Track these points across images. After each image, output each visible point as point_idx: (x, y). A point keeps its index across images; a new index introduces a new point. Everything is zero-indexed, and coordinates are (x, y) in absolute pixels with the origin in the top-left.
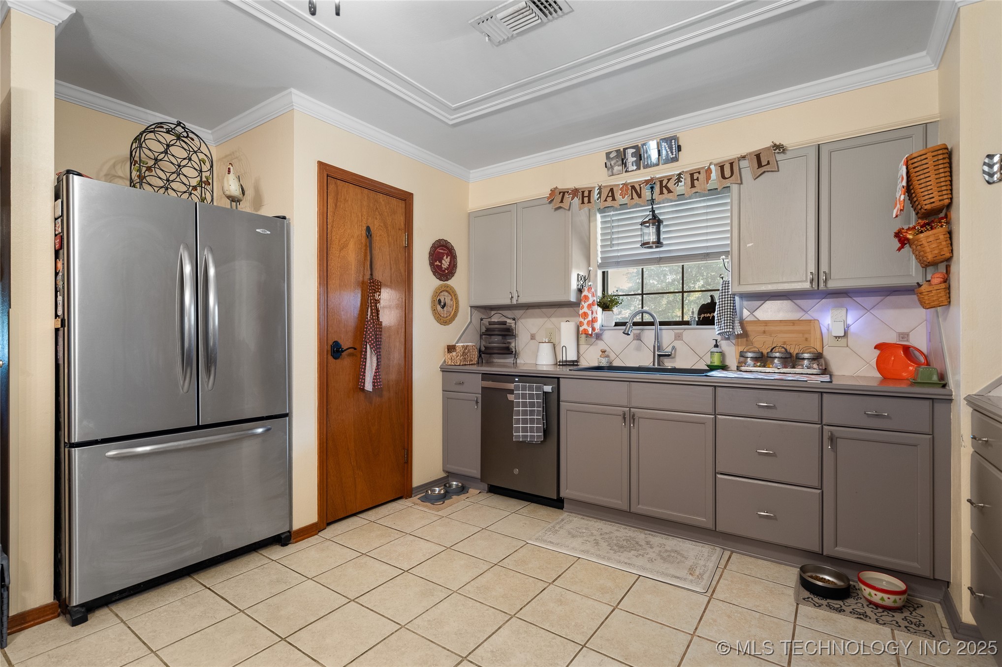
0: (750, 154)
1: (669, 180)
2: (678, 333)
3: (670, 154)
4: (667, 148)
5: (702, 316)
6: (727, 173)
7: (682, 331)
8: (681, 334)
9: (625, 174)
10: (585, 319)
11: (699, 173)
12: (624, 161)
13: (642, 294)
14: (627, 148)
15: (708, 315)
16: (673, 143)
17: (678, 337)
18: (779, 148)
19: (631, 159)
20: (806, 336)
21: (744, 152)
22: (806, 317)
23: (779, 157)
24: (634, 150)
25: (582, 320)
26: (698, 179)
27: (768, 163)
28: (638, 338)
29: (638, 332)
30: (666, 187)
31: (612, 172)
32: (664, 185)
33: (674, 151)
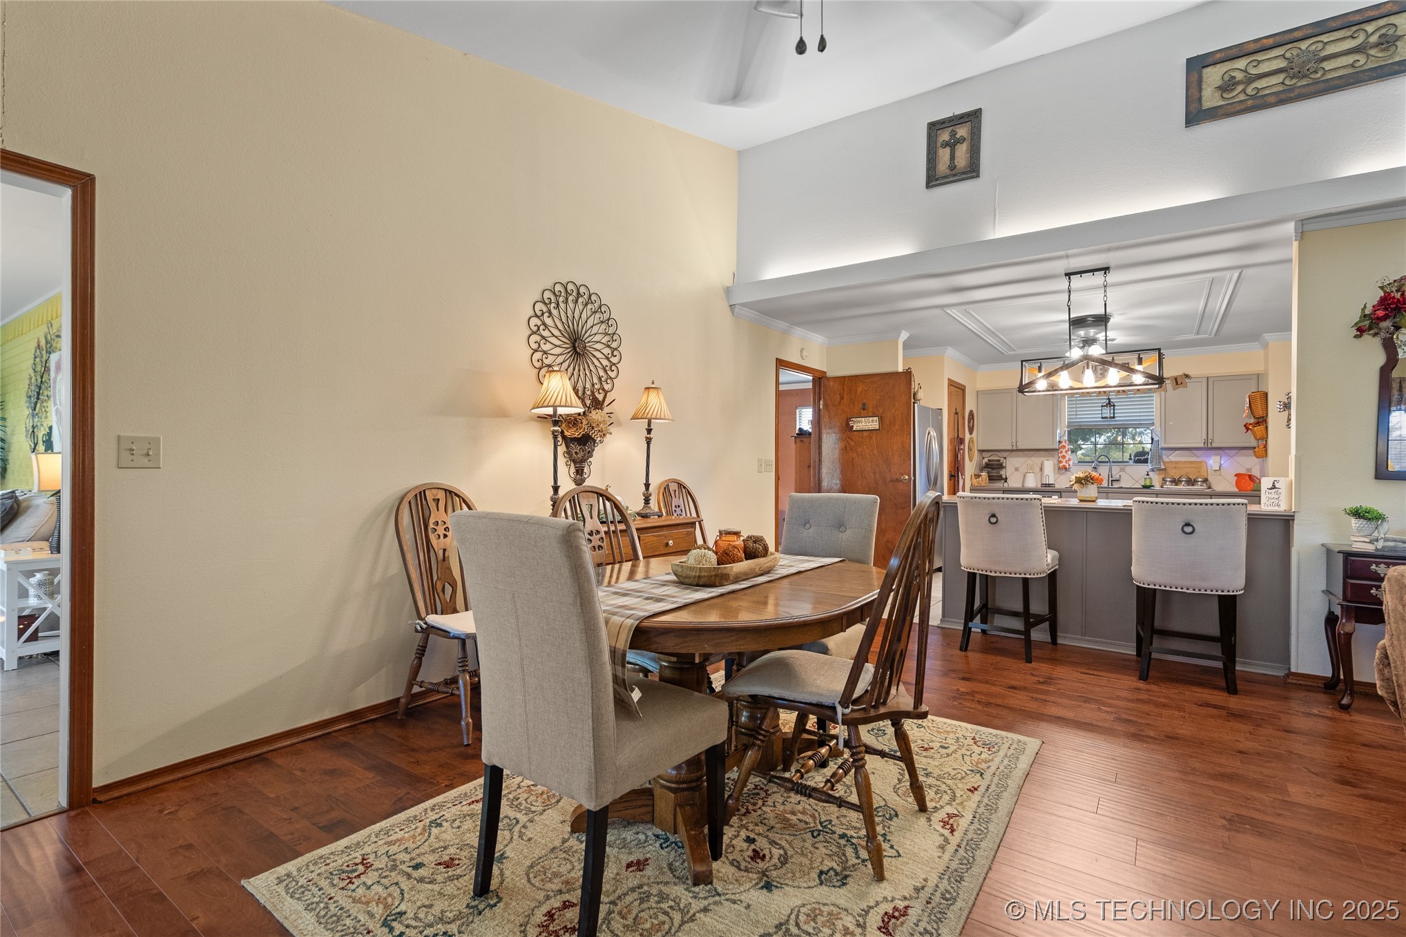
0: (1172, 377)
5: (1136, 458)
7: (1125, 466)
8: (1124, 468)
18: (1187, 376)
20: (1199, 469)
22: (1199, 460)
23: (1187, 380)
27: (1181, 383)
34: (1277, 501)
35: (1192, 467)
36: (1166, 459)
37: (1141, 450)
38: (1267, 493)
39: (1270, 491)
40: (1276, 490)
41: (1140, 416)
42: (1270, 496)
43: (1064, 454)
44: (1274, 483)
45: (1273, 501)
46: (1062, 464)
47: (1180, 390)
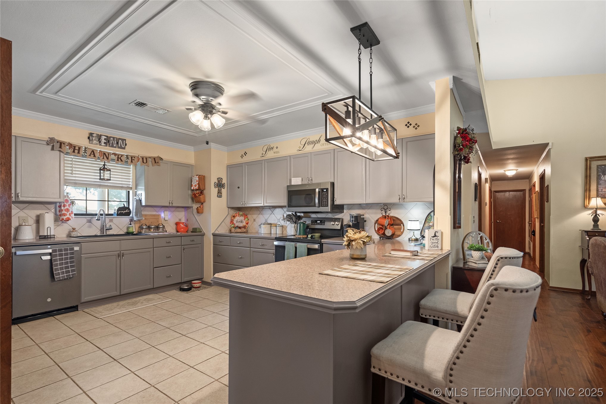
0: (152, 157)
1: (122, 156)
2: (110, 219)
3: (122, 146)
4: (121, 143)
5: (119, 212)
6: (145, 161)
7: (112, 218)
8: (112, 220)
9: (98, 146)
10: (67, 212)
11: (135, 158)
12: (100, 140)
13: (86, 200)
14: (103, 135)
15: (123, 212)
16: (124, 142)
17: (111, 221)
18: (161, 159)
19: (103, 141)
20: (158, 220)
21: (150, 155)
22: (157, 214)
23: (161, 161)
24: (106, 138)
25: (66, 213)
26: (134, 160)
27: (158, 163)
28: (90, 221)
29: (90, 219)
30: (120, 158)
31: (92, 142)
32: (119, 157)
33: (124, 145)
34: (437, 244)
35: (155, 219)
36: (143, 213)
37: (123, 206)
38: (431, 239)
39: (433, 238)
40: (436, 237)
41: (122, 181)
42: (433, 241)
43: (67, 207)
44: (435, 233)
45: (434, 244)
46: (66, 217)
47: (156, 167)
